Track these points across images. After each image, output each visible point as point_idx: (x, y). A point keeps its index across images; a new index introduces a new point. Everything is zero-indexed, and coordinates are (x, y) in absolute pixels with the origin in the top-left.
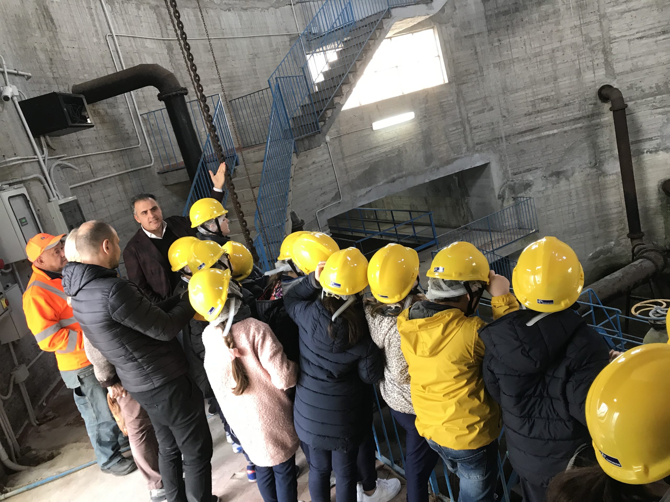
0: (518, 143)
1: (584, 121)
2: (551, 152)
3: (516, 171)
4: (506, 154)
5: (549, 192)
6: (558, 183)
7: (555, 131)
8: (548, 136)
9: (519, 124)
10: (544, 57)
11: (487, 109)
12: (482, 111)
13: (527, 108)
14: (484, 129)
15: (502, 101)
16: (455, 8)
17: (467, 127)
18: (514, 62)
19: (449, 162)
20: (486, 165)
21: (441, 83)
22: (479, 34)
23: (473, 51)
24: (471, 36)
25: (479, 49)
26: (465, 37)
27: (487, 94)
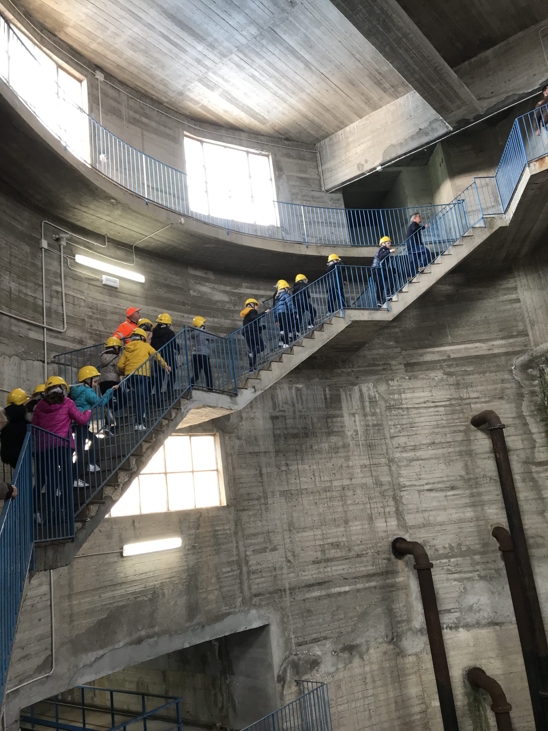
0: (304, 600)
1: (378, 578)
2: (342, 616)
3: (301, 640)
4: (290, 614)
5: (340, 675)
6: (351, 662)
7: (347, 588)
8: (339, 594)
9: (306, 573)
10: (334, 494)
11: (269, 548)
12: (264, 550)
13: (315, 553)
14: (264, 575)
15: (288, 541)
16: (242, 418)
17: (244, 569)
18: (302, 494)
19: (220, 617)
20: (264, 628)
21: (217, 504)
22: (265, 452)
23: (257, 472)
24: (257, 454)
25: (264, 471)
26: (250, 453)
27: (270, 528)
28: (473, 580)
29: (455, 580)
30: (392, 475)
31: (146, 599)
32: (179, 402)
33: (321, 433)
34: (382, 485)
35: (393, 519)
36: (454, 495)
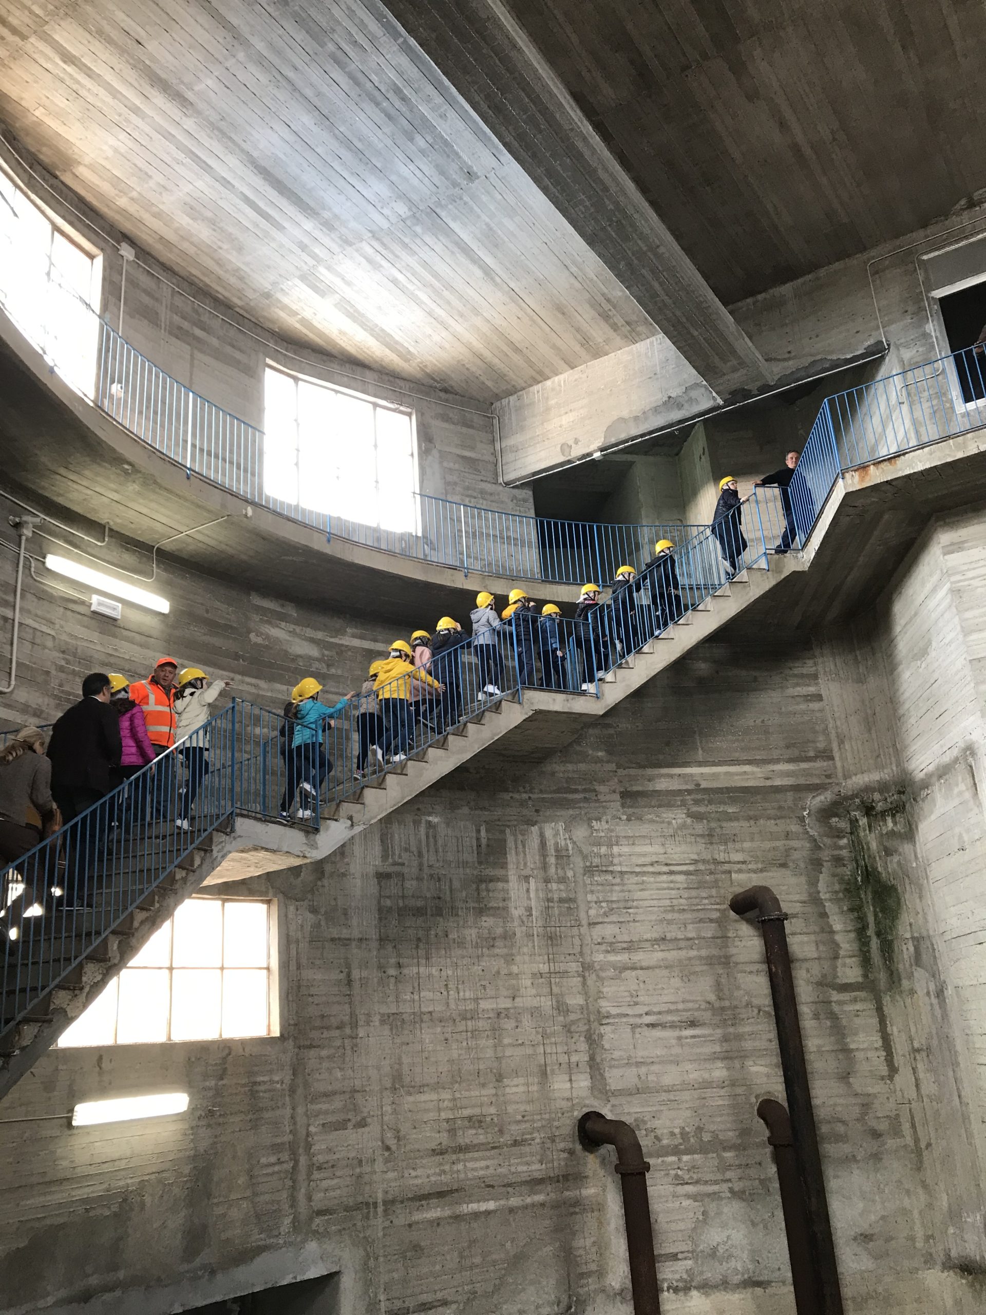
0: (410, 1226)
1: (549, 1188)
2: (477, 1260)
3: (398, 1304)
4: (381, 1252)
7: (491, 1205)
8: (476, 1215)
9: (419, 1172)
10: (481, 1024)
11: (353, 1121)
12: (341, 1125)
13: (437, 1135)
14: (338, 1173)
15: (388, 1109)
16: (323, 873)
17: (303, 1160)
18: (422, 1021)
19: (245, 1255)
20: (329, 1280)
21: (262, 1032)
22: (361, 940)
23: (342, 976)
24: (345, 942)
25: (356, 974)
26: (333, 940)
27: (358, 1083)
28: (721, 1199)
29: (688, 1196)
30: (586, 994)
31: (107, 1213)
32: (210, 839)
33: (466, 908)
34: (568, 1010)
35: (582, 1077)
36: (693, 1037)
